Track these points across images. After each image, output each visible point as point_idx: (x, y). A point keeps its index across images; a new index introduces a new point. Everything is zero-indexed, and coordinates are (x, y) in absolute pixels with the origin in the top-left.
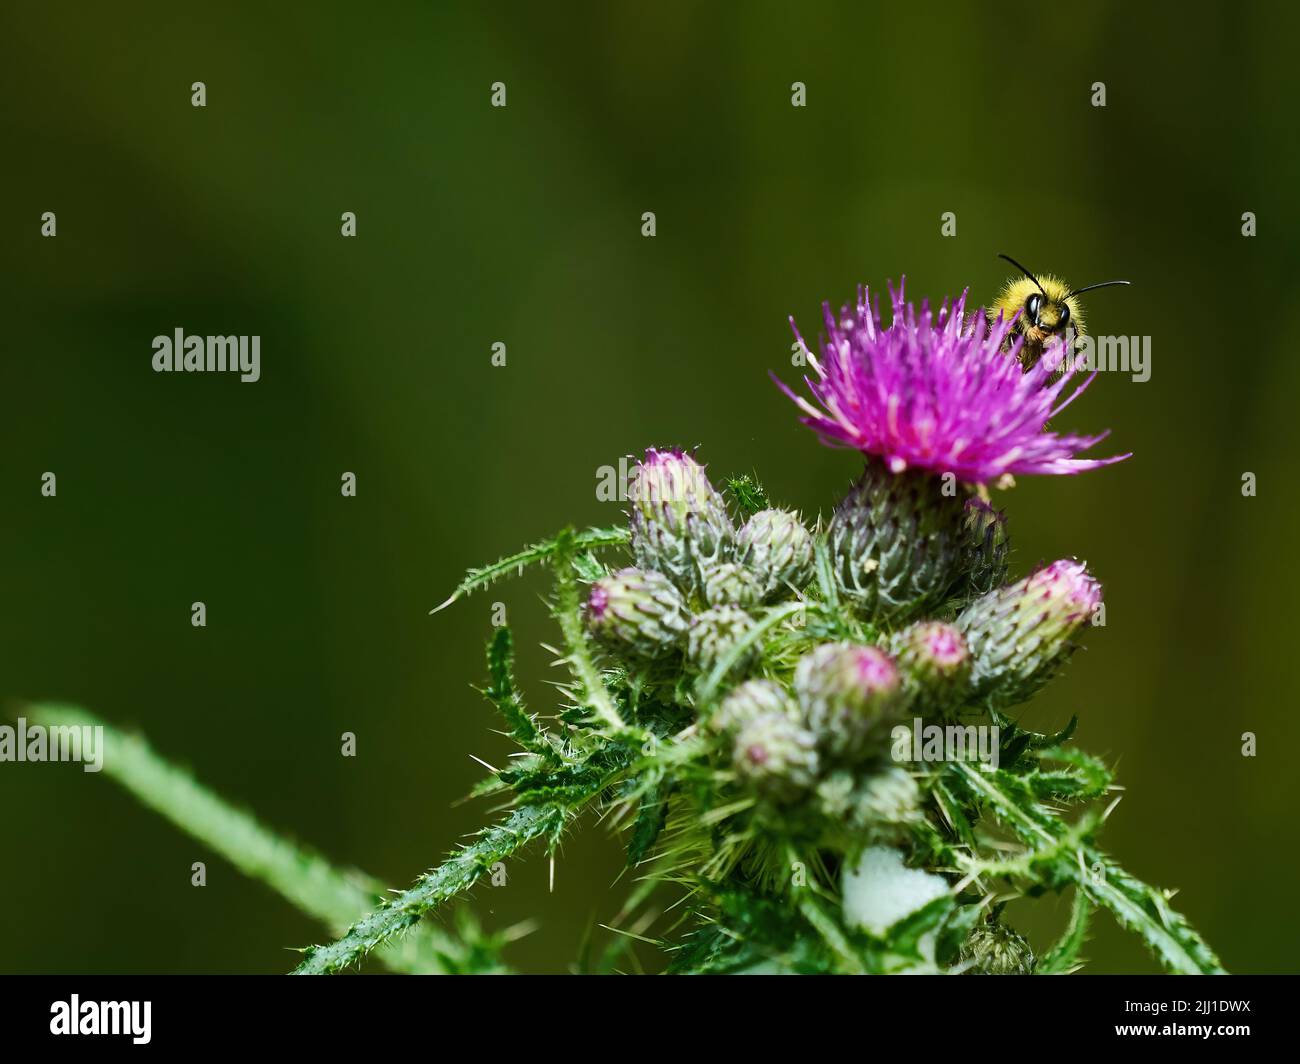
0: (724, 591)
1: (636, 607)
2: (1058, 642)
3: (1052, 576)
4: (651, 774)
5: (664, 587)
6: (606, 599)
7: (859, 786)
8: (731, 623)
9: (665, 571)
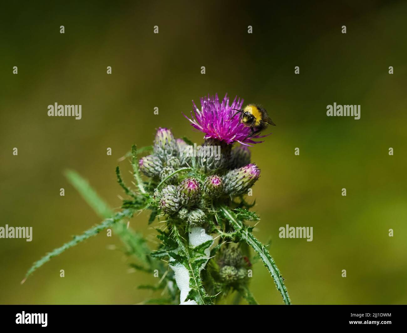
0: (170, 163)
1: (149, 164)
2: (247, 183)
3: (248, 167)
4: (148, 204)
5: (157, 160)
6: (143, 162)
7: (189, 212)
8: (169, 171)
9: (159, 157)
